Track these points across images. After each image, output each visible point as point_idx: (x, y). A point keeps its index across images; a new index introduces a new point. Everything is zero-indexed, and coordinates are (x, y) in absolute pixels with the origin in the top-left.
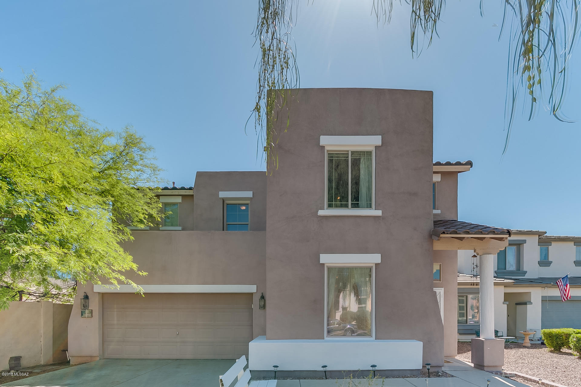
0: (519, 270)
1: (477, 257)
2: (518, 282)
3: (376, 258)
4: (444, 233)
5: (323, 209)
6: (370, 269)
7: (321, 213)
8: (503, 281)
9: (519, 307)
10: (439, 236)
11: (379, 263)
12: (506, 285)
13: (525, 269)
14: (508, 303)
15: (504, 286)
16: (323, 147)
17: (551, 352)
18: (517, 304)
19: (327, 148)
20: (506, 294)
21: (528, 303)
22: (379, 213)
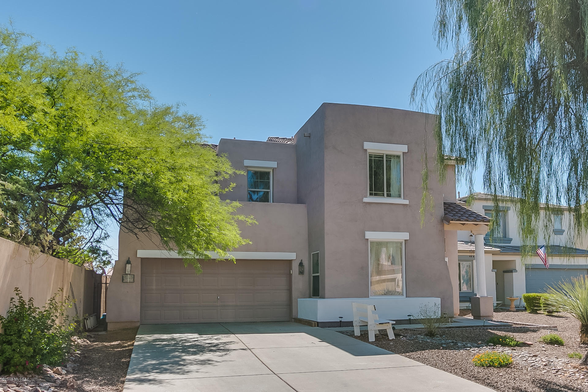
0: (506, 238)
1: (472, 236)
2: (505, 250)
3: (405, 236)
4: (452, 220)
5: (366, 197)
6: (401, 243)
7: (366, 200)
8: (491, 249)
9: (506, 275)
10: (449, 222)
11: (407, 240)
12: (494, 253)
13: (510, 237)
14: (496, 270)
15: (493, 254)
16: (366, 150)
17: (530, 313)
18: (505, 272)
19: (368, 151)
20: (494, 262)
21: (513, 271)
22: (406, 202)
